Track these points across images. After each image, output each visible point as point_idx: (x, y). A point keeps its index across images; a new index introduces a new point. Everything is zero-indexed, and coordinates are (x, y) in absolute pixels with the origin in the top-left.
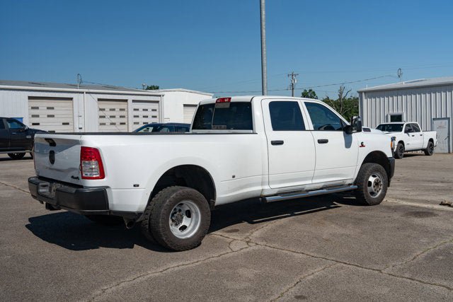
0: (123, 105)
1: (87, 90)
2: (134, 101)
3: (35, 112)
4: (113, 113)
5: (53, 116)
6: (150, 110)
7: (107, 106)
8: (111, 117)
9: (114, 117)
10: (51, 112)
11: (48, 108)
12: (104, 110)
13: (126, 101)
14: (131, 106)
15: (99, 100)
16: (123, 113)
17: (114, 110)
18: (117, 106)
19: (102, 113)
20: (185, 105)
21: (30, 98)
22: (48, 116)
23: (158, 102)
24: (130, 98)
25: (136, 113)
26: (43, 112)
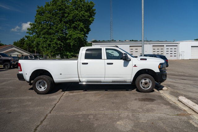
0: (162, 47)
1: (149, 43)
2: (166, 46)
3: (132, 50)
4: (158, 50)
5: (137, 52)
6: (173, 49)
7: (156, 48)
8: (157, 52)
9: (159, 51)
10: (137, 50)
11: (136, 49)
12: (155, 49)
13: (164, 46)
14: (165, 48)
15: (153, 46)
16: (162, 50)
17: (159, 49)
18: (160, 48)
19: (154, 50)
20: (192, 47)
21: (130, 46)
22: (136, 52)
23: (177, 46)
24: (165, 45)
25: (168, 50)
26: (134, 50)
